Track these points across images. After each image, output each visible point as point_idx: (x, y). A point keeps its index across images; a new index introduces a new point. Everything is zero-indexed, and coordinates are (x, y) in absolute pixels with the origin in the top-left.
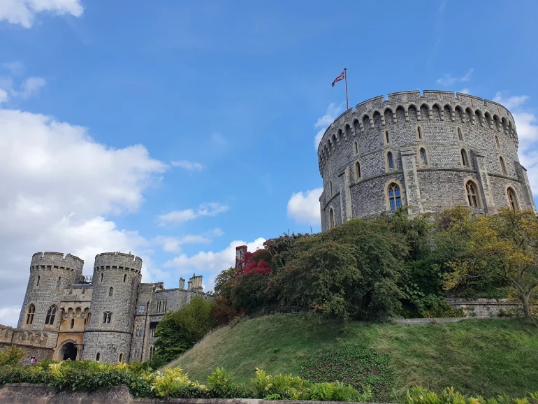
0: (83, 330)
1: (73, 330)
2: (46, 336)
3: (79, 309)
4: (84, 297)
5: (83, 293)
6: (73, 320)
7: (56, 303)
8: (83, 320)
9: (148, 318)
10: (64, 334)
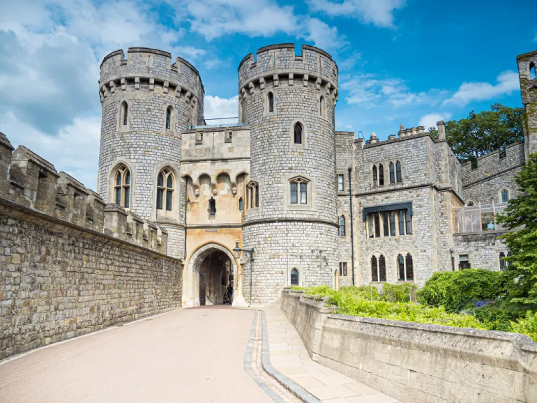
0: (239, 222)
1: (214, 222)
2: (164, 233)
3: (223, 176)
4: (231, 149)
5: (228, 141)
6: (212, 202)
7: (172, 164)
8: (236, 200)
9: (355, 200)
10: (198, 230)
